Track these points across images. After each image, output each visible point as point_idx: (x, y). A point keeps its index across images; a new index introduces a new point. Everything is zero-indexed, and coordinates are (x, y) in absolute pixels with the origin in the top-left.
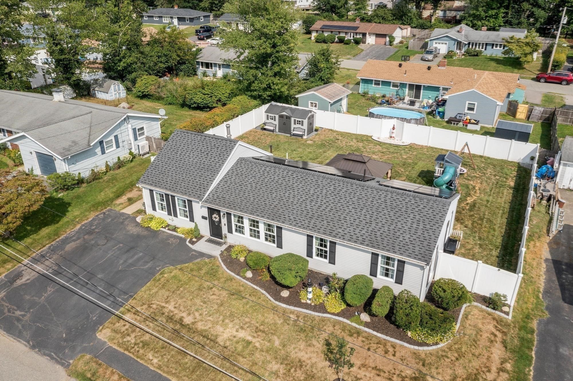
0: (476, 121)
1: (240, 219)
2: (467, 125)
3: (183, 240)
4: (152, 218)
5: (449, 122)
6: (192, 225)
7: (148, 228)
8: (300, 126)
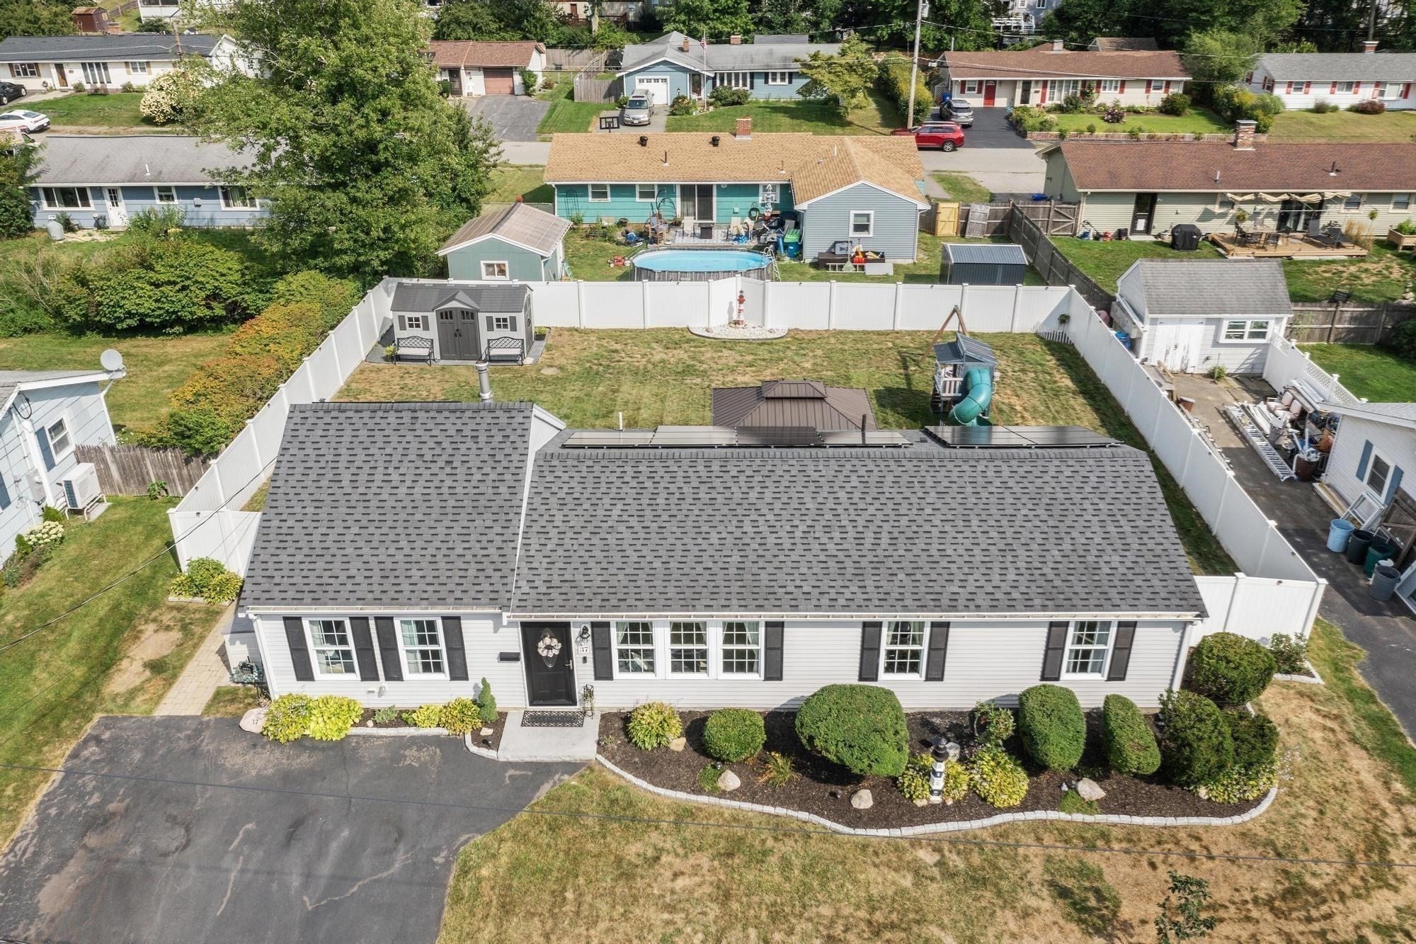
0: (877, 253)
1: (638, 632)
2: (862, 268)
3: (452, 746)
4: (301, 708)
5: (819, 264)
6: (464, 691)
7: (303, 743)
8: (507, 332)
